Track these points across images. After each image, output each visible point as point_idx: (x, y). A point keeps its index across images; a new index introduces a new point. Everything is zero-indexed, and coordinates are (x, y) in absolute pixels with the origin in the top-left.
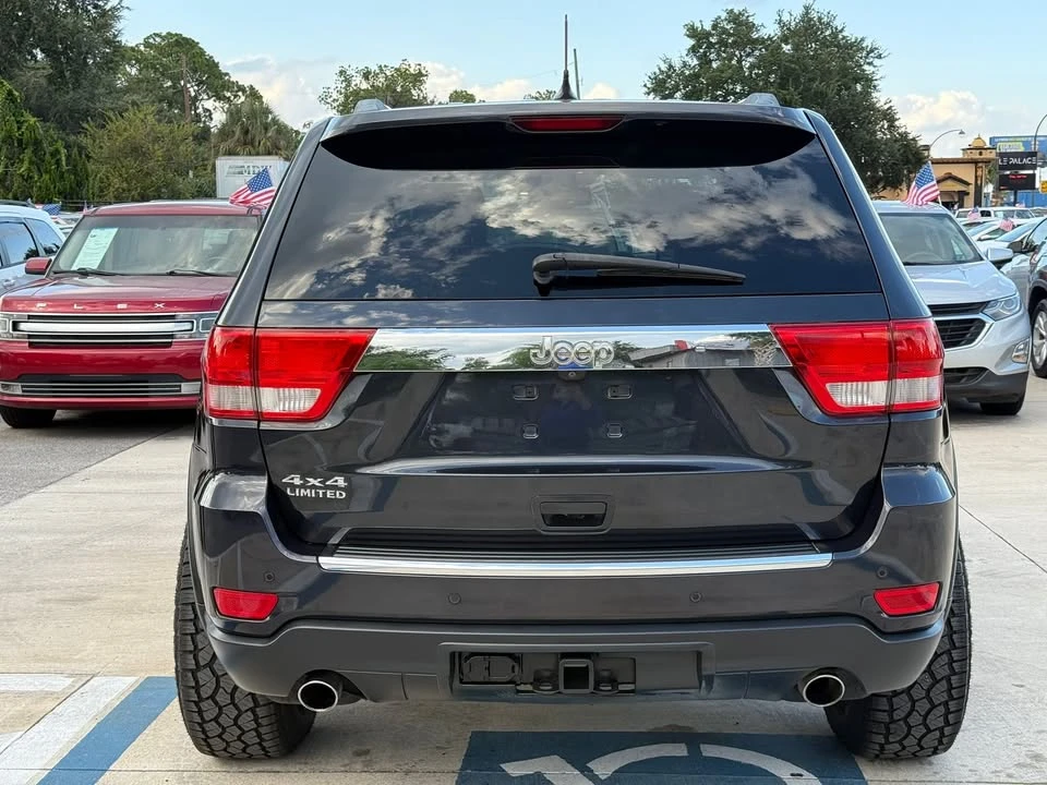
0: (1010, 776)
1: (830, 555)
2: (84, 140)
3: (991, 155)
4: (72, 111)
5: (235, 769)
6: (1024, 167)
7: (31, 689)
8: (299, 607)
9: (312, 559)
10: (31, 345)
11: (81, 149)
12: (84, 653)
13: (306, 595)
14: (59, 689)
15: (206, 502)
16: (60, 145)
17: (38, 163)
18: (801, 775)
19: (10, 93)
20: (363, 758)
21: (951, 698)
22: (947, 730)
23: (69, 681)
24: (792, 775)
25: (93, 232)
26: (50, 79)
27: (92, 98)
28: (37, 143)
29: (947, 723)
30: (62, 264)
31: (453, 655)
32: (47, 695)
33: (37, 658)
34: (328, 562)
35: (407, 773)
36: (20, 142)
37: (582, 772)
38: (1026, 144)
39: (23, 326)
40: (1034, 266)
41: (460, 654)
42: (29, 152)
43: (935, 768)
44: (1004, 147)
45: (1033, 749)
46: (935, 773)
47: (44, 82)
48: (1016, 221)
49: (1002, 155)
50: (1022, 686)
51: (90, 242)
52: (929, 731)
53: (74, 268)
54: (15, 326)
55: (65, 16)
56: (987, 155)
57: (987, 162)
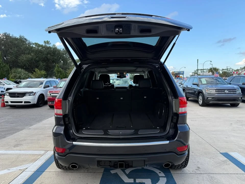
0: (195, 172)
1: (169, 141)
2: (67, 71)
3: (175, 73)
4: (66, 68)
5: (66, 171)
6: (178, 75)
7: (38, 153)
8: (69, 151)
9: (72, 142)
10: (52, 97)
11: (66, 72)
12: (48, 146)
13: (70, 149)
14: (42, 154)
15: (54, 131)
16: (64, 72)
17: (61, 74)
18: (161, 173)
19: (58, 66)
20: (87, 169)
21: (186, 161)
22: (185, 166)
23: (44, 152)
24: (159, 172)
25: (62, 82)
26: (63, 64)
27: (69, 66)
28: (61, 72)
29: (185, 164)
30: (58, 86)
31: (98, 161)
32: (39, 155)
33: (40, 147)
34: (74, 143)
35: (94, 173)
36: (59, 71)
37: (124, 172)
38: (178, 72)
39: (51, 95)
40: (183, 86)
41: (100, 161)
42: (60, 73)
43: (183, 170)
44: (176, 72)
45: (198, 166)
46: (183, 171)
47: (62, 64)
48: (178, 81)
49: (176, 73)
50: (193, 152)
51: (61, 84)
52: (182, 166)
53: (59, 87)
54: (50, 95)
55: (65, 57)
56: (174, 73)
57: (174, 74)
